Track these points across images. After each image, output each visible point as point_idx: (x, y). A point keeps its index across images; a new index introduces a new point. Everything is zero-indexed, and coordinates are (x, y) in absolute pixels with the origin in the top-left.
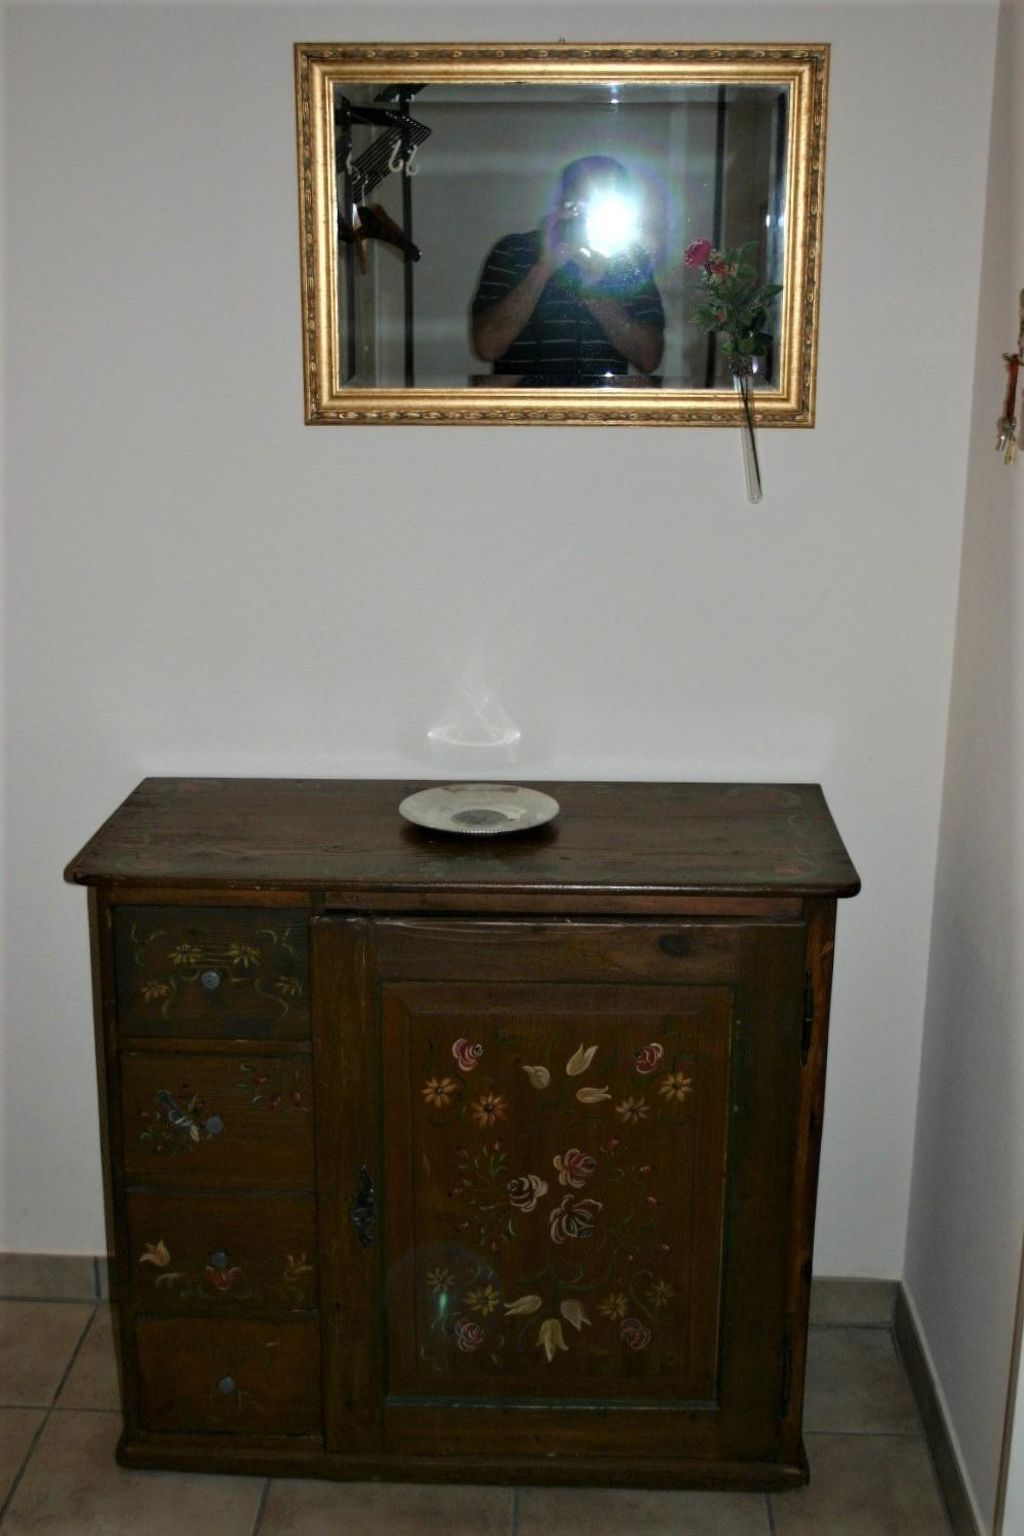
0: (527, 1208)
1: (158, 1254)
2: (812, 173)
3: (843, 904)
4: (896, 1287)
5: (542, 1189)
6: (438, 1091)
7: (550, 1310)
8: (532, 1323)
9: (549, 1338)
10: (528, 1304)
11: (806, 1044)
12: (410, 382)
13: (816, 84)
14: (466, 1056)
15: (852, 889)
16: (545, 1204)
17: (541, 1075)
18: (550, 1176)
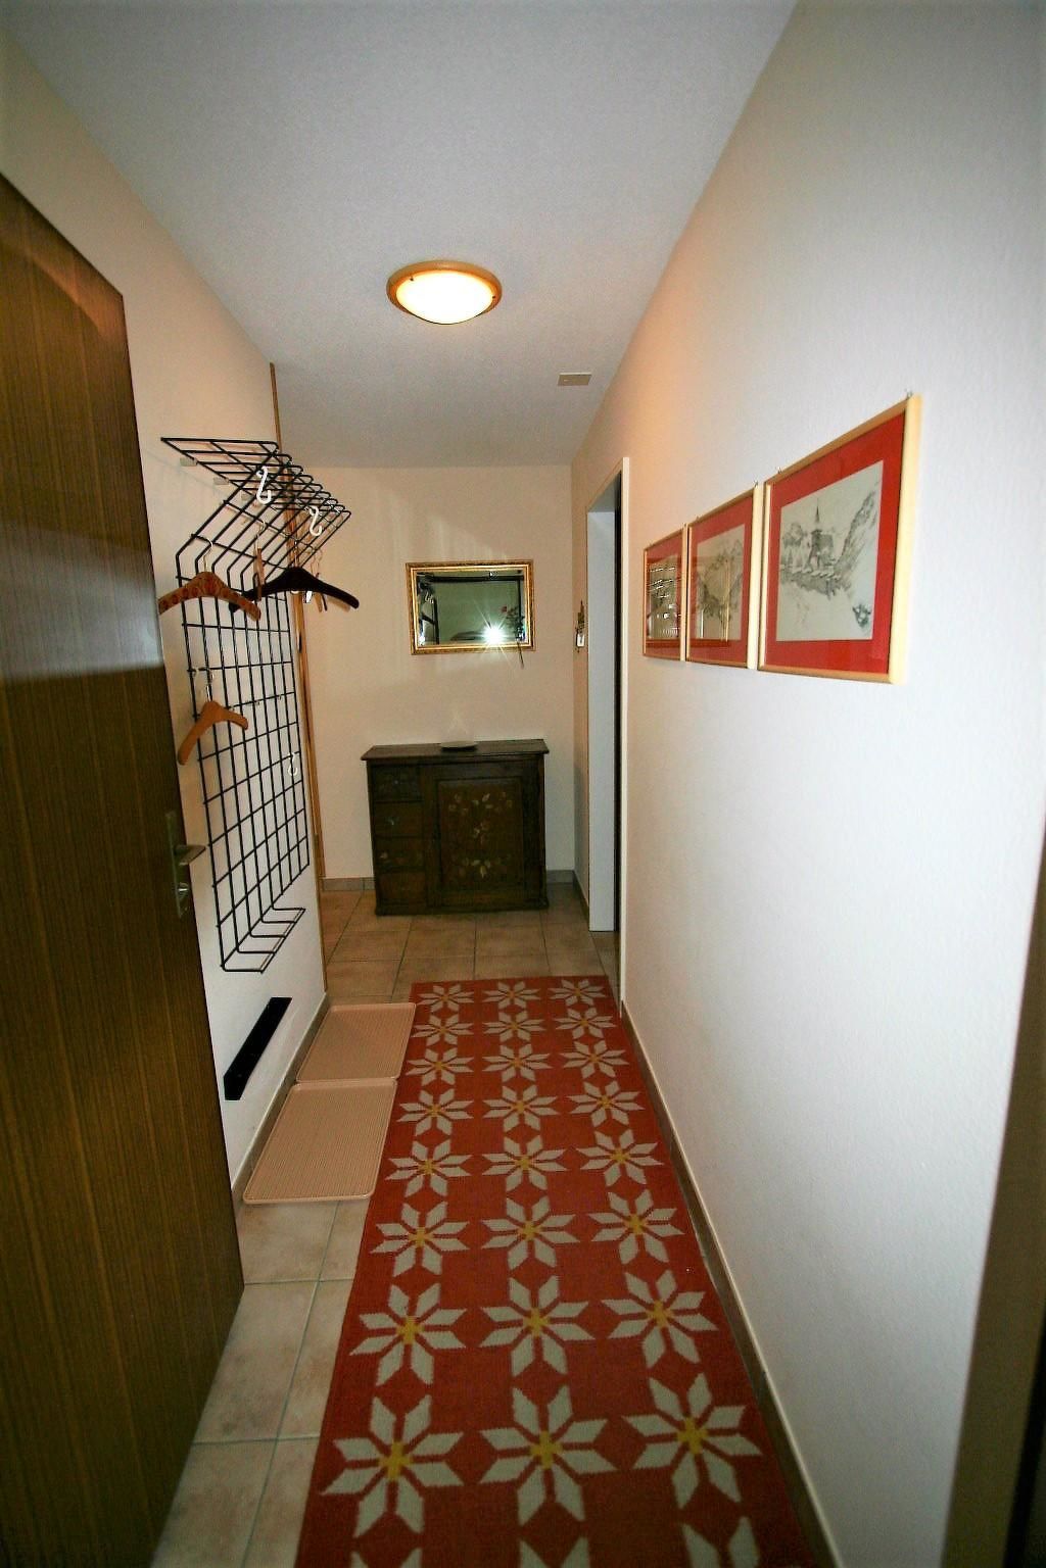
0: (475, 837)
1: (384, 856)
2: (531, 590)
3: (546, 755)
4: (573, 872)
5: (478, 831)
6: (452, 808)
7: (482, 863)
8: (478, 867)
9: (482, 872)
10: (476, 862)
11: (538, 793)
12: (438, 643)
13: (530, 569)
14: (458, 799)
15: (547, 752)
16: (479, 835)
17: (477, 802)
18: (480, 828)
